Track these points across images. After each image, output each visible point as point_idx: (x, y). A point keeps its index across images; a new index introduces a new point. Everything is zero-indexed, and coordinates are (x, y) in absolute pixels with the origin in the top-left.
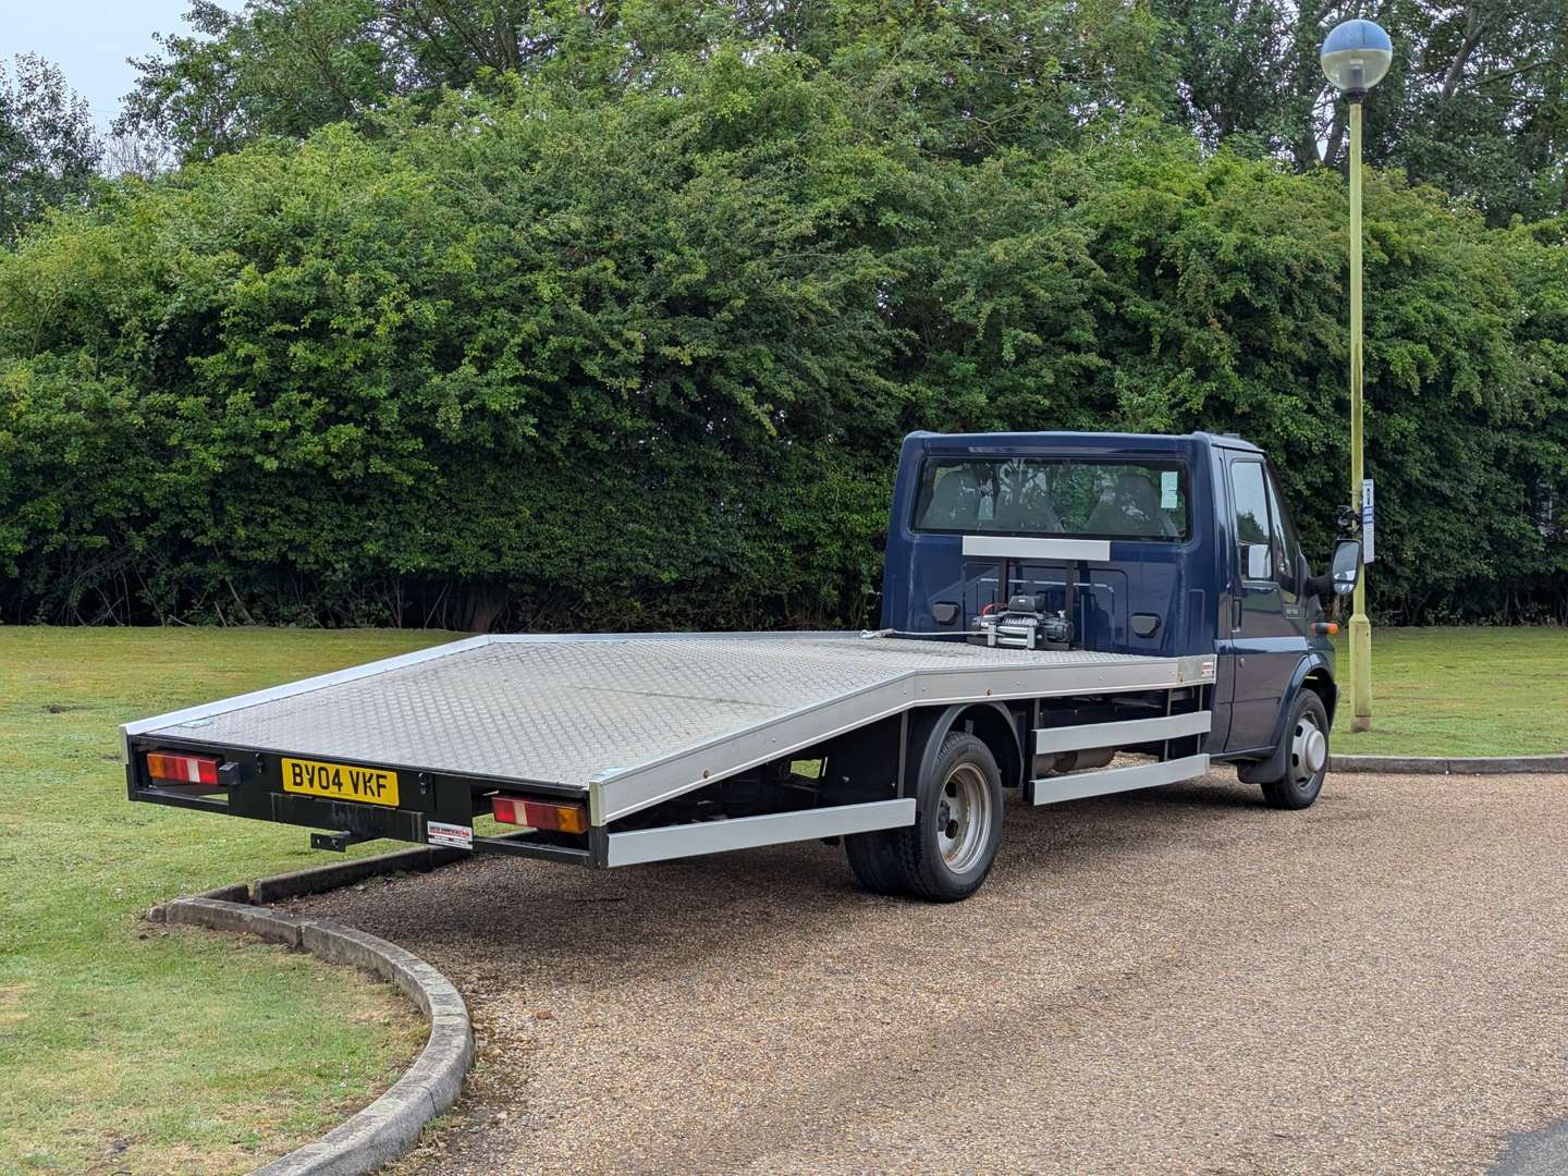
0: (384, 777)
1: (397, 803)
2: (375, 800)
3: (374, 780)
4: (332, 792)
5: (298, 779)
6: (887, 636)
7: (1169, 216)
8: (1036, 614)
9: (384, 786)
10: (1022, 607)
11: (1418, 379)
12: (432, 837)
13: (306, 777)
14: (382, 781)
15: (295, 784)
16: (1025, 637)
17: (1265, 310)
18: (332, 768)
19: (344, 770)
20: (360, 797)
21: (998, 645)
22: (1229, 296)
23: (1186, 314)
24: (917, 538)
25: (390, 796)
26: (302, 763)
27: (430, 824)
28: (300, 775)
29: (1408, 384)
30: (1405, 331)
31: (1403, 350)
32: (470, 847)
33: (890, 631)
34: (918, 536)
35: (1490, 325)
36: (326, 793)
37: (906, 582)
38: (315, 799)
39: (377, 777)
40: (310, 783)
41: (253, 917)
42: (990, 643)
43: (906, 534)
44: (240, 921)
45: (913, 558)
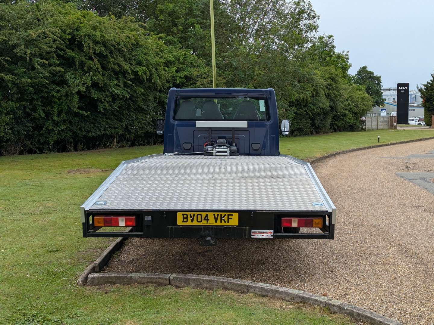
0: (232, 215)
1: (237, 224)
2: (227, 224)
3: (226, 216)
4: (204, 223)
5: (185, 220)
6: (175, 155)
7: (75, 26)
8: (226, 145)
9: (231, 219)
10: (222, 143)
11: (145, 77)
12: (253, 235)
13: (189, 218)
14: (230, 217)
15: (183, 221)
16: (226, 152)
17: (106, 55)
18: (204, 214)
19: (210, 214)
20: (219, 223)
21: (216, 155)
22: (98, 51)
23: (84, 56)
24: (176, 122)
25: (234, 222)
26: (188, 213)
27: (252, 231)
28: (187, 218)
29: (143, 78)
30: (139, 63)
31: (140, 68)
32: (272, 237)
33: (177, 153)
34: (177, 122)
35: (160, 63)
36: (200, 224)
37: (173, 136)
38: (194, 227)
39: (228, 215)
40: (192, 221)
41: (140, 277)
42: (214, 155)
43: (172, 121)
44: (131, 280)
45: (175, 129)
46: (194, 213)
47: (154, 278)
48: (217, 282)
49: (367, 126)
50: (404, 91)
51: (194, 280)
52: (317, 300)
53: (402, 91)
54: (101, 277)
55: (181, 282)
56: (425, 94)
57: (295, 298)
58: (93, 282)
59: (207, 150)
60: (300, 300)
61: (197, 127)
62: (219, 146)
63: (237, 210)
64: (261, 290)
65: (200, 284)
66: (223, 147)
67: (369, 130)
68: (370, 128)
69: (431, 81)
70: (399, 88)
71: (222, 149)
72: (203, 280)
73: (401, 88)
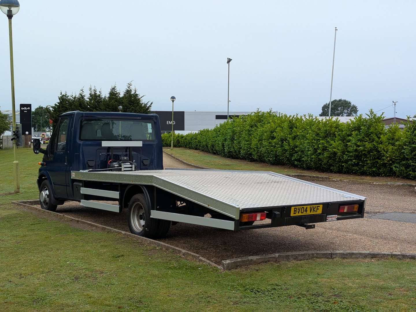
0: (319, 206)
2: (316, 213)
3: (316, 208)
4: (305, 214)
5: (295, 212)
8: (128, 161)
9: (318, 209)
10: (125, 160)
12: (328, 219)
13: (297, 211)
14: (318, 208)
16: (131, 167)
18: (305, 207)
19: (309, 207)
20: (312, 213)
25: (320, 212)
26: (297, 207)
27: (328, 216)
28: (296, 211)
36: (302, 214)
37: (79, 155)
38: (298, 217)
39: (318, 207)
40: (299, 212)
41: (257, 259)
42: (122, 170)
43: (78, 141)
44: (251, 261)
45: (81, 148)
46: (300, 207)
47: (266, 258)
48: (309, 255)
49: (3, 145)
50: (26, 111)
51: (292, 255)
52: (385, 254)
53: (25, 111)
54: (233, 262)
55: (283, 258)
56: (54, 115)
57: (367, 256)
58: (228, 266)
59: (114, 167)
60: (371, 256)
61: (102, 146)
62: (124, 163)
63: (322, 203)
64: (341, 255)
65: (297, 257)
66: (127, 164)
67: (6, 149)
68: (7, 147)
69: (58, 103)
70: (22, 109)
71: (127, 165)
72: (299, 254)
73: (24, 109)
